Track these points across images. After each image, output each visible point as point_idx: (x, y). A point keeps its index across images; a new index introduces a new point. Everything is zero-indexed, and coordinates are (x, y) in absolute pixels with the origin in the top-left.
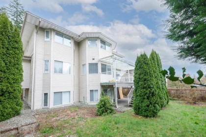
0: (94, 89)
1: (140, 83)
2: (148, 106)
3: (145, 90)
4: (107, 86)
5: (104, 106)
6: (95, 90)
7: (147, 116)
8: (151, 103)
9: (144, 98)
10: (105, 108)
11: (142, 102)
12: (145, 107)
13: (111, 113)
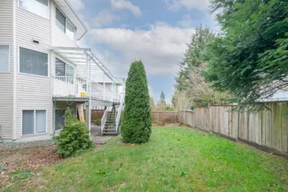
0: (35, 109)
1: (136, 100)
2: (143, 129)
3: (141, 109)
4: (70, 102)
5: (76, 139)
6: (37, 111)
7: (140, 142)
8: (146, 126)
9: (139, 120)
10: (80, 141)
11: (136, 125)
12: (140, 130)
13: (88, 148)
